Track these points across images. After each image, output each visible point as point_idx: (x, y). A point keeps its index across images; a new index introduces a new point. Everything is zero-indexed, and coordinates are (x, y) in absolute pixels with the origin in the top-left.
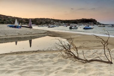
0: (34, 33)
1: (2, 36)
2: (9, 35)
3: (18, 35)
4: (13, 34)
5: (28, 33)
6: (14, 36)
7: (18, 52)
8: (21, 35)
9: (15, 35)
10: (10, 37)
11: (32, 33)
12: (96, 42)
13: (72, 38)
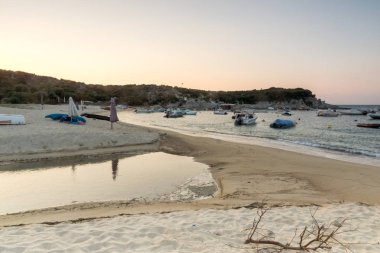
1: (35, 150)
2: (53, 149)
3: (80, 150)
4: (65, 147)
5: (105, 144)
6: (68, 151)
7: (85, 204)
8: (87, 149)
9: (70, 148)
10: (59, 155)
11: (116, 142)
12: (281, 178)
13: (223, 164)
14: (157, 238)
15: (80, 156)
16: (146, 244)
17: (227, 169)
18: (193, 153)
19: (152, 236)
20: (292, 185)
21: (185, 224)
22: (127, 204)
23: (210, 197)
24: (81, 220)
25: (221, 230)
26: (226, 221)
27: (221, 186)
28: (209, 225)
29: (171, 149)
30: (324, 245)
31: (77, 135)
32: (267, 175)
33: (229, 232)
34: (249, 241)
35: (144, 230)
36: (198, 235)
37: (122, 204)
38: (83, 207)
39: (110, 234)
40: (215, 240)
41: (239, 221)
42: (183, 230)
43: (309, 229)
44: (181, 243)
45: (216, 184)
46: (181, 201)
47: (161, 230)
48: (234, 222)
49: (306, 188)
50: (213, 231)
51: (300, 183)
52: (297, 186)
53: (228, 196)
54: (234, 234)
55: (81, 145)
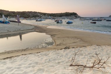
4: (2, 32)
5: (17, 30)
6: (4, 33)
8: (10, 32)
9: (4, 32)
11: (20, 29)
12: (73, 38)
13: (55, 35)
14: (35, 67)
15: (8, 34)
16: (31, 71)
17: (56, 36)
18: (45, 32)
19: (33, 67)
20: (76, 40)
21: (46, 60)
22: (25, 50)
23: (52, 46)
24: (7, 58)
25: (60, 61)
26: (60, 57)
27: (55, 42)
28: (55, 59)
29: (38, 31)
30: (102, 66)
31: (6, 27)
32: (68, 38)
33: (63, 62)
34: (71, 65)
35: (30, 64)
36: (52, 64)
37: (23, 50)
38: (8, 52)
39: (15, 68)
40: (58, 66)
41: (65, 56)
42: (46, 62)
43: (96, 61)
44: (46, 69)
45: (54, 41)
46: (43, 47)
47: (37, 63)
48: (64, 57)
49: (80, 41)
50: (57, 61)
51: (78, 40)
52: (78, 41)
53: (58, 45)
54: (65, 62)
55: (8, 31)
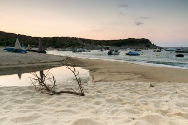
0: (44, 61)
3: (19, 64)
5: (34, 61)
6: (12, 65)
8: (23, 64)
10: (6, 67)
11: (40, 61)
12: (127, 74)
15: (19, 67)
17: (99, 71)
18: (82, 65)
20: (133, 76)
32: (119, 73)
45: (91, 78)
49: (140, 78)
51: (137, 76)
55: (19, 62)
